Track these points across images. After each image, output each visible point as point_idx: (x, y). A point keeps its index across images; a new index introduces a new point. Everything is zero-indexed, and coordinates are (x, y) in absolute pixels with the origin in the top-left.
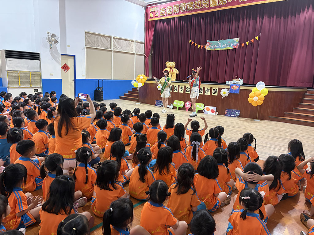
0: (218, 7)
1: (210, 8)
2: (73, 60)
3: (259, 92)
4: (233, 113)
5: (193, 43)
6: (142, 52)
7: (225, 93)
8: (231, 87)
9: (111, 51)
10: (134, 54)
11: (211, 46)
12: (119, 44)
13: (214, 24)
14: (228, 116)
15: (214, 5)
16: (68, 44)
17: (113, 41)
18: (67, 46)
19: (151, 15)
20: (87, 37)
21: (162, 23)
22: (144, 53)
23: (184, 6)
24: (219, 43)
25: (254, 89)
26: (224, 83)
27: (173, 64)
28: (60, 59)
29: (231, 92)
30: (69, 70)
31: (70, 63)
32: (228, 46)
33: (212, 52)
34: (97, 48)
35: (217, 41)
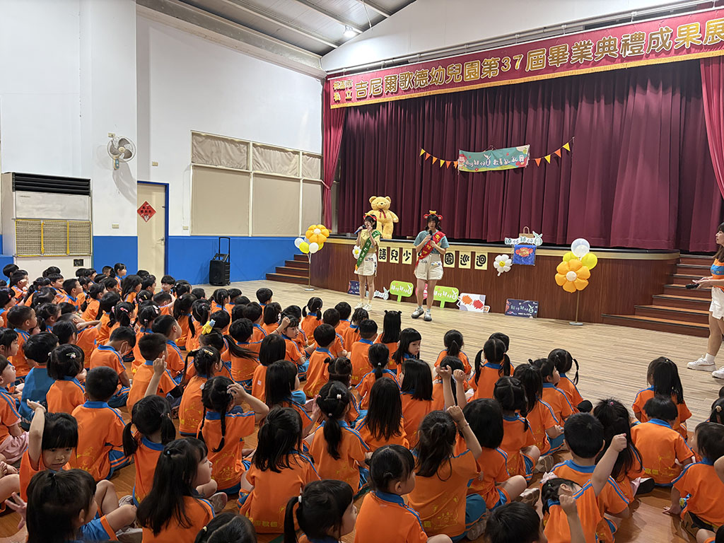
0: (481, 81)
1: (463, 83)
2: (163, 194)
3: (577, 262)
4: (522, 308)
5: (428, 155)
6: (317, 177)
7: (503, 263)
8: (517, 251)
9: (249, 174)
10: (298, 180)
11: (467, 163)
12: (265, 160)
13: (473, 117)
14: (512, 315)
15: (472, 77)
16: (153, 159)
17: (254, 153)
18: (151, 164)
19: (337, 96)
20: (196, 144)
21: (360, 113)
22: (321, 178)
23: (408, 79)
24: (487, 157)
25: (566, 255)
26: (501, 243)
27: (385, 201)
28: (136, 192)
29: (518, 262)
30: (154, 216)
31: (156, 200)
32: (506, 163)
33: (470, 176)
34: (218, 167)
35: (481, 151)
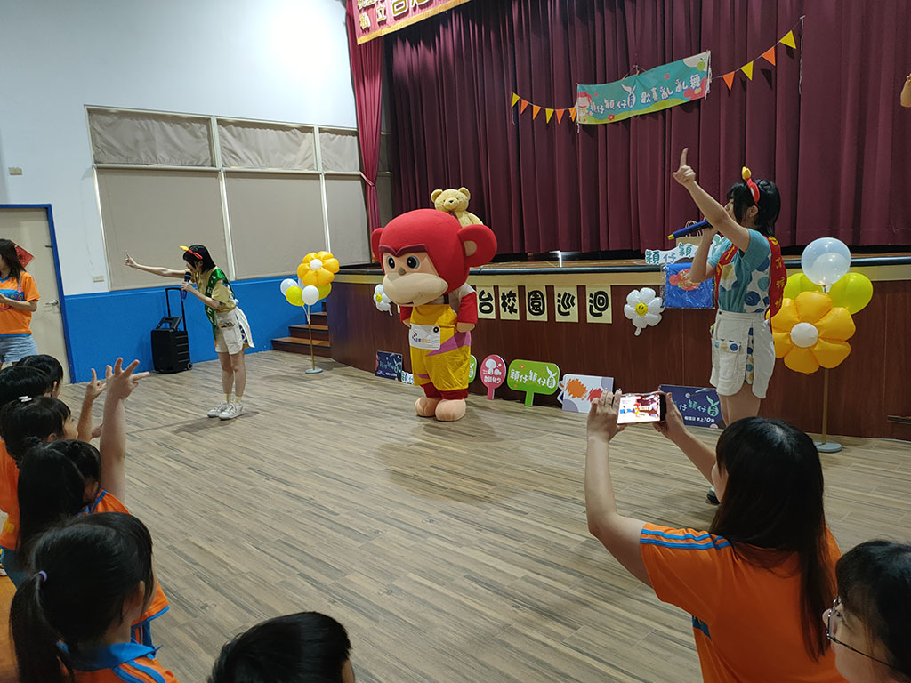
3: (818, 298)
4: (692, 405)
5: (525, 104)
6: (352, 167)
8: (672, 278)
9: (217, 172)
10: (316, 176)
11: (593, 107)
12: (247, 146)
17: (222, 136)
18: (7, 172)
19: (364, 20)
20: (99, 129)
21: (412, 46)
22: (361, 170)
24: (628, 89)
27: (458, 196)
30: (30, 265)
31: (30, 236)
32: (665, 95)
33: (600, 131)
34: (150, 166)
35: (618, 80)
